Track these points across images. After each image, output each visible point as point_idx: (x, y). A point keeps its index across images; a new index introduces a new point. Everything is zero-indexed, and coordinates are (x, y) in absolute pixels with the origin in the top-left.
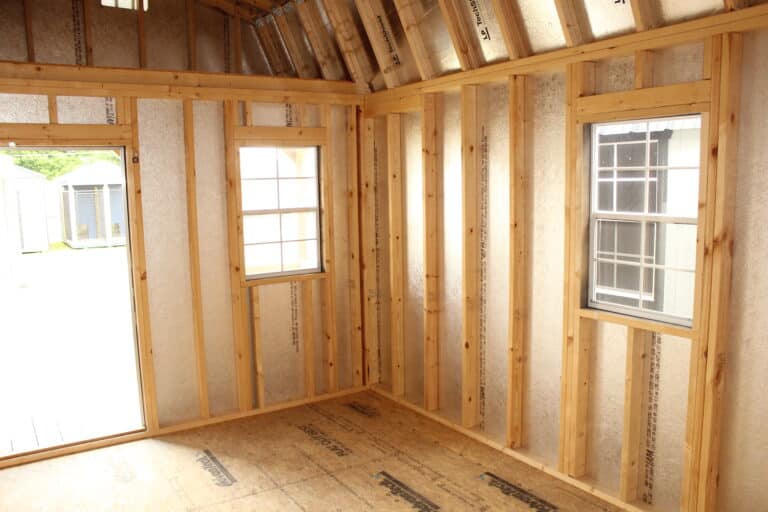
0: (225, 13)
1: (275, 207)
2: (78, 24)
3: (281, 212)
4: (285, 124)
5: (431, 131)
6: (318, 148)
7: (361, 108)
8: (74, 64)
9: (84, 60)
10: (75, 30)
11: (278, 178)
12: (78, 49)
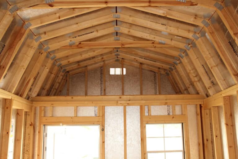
0: (154, 72)
1: (163, 150)
2: (102, 81)
3: (165, 152)
4: (167, 114)
5: (229, 114)
6: (182, 123)
7: (202, 105)
8: (100, 95)
9: (103, 94)
10: (101, 84)
11: (164, 137)
12: (101, 90)
